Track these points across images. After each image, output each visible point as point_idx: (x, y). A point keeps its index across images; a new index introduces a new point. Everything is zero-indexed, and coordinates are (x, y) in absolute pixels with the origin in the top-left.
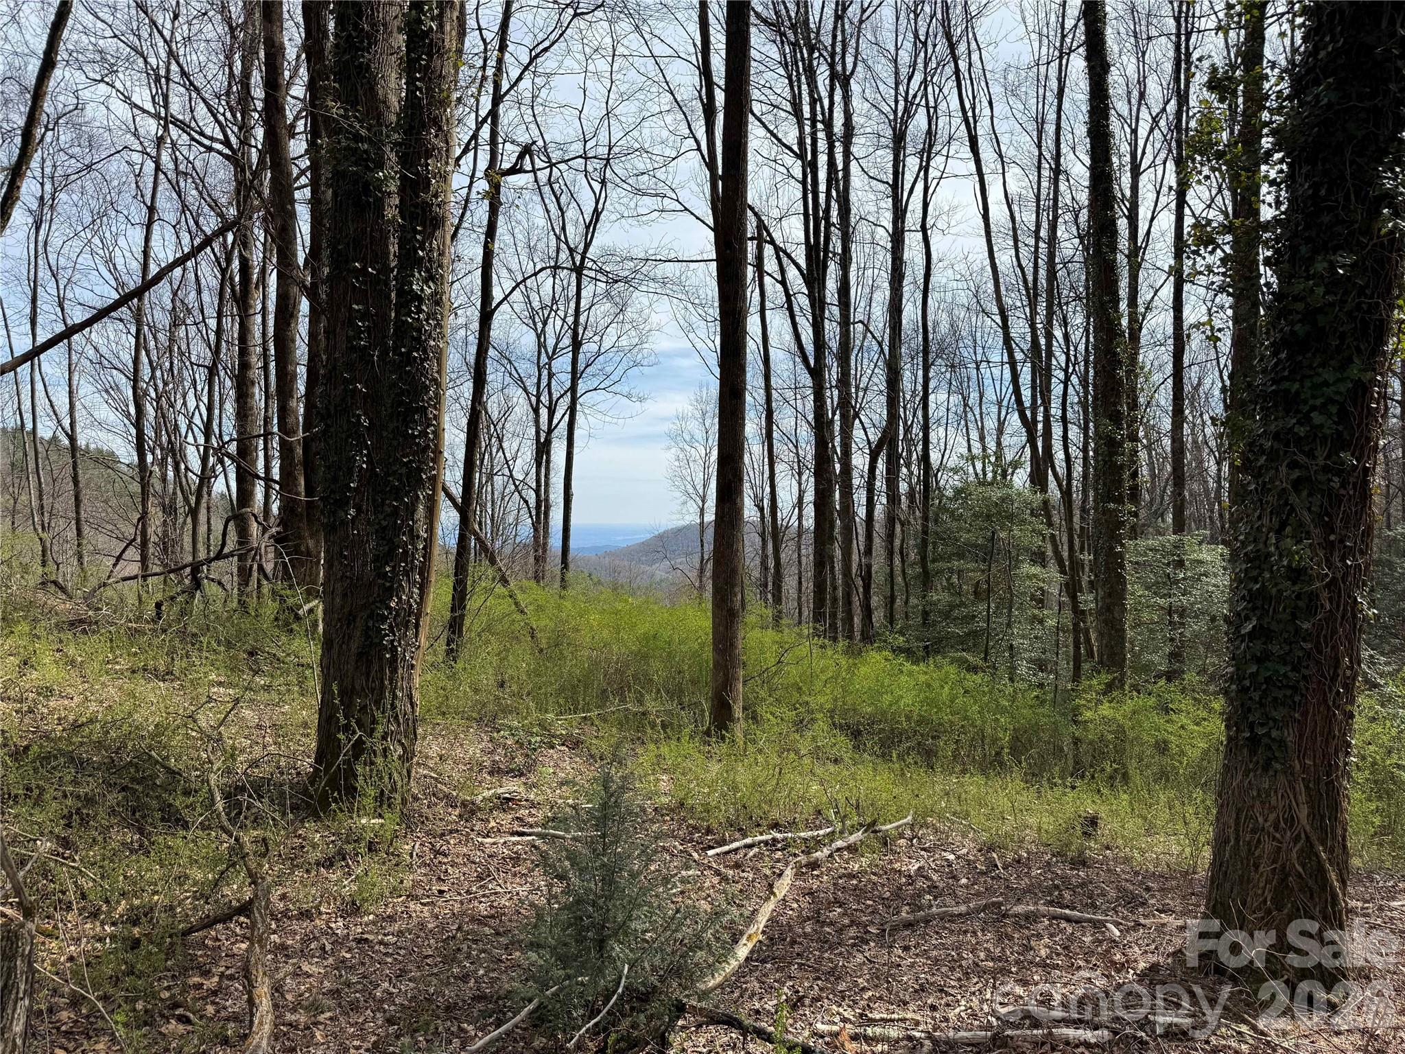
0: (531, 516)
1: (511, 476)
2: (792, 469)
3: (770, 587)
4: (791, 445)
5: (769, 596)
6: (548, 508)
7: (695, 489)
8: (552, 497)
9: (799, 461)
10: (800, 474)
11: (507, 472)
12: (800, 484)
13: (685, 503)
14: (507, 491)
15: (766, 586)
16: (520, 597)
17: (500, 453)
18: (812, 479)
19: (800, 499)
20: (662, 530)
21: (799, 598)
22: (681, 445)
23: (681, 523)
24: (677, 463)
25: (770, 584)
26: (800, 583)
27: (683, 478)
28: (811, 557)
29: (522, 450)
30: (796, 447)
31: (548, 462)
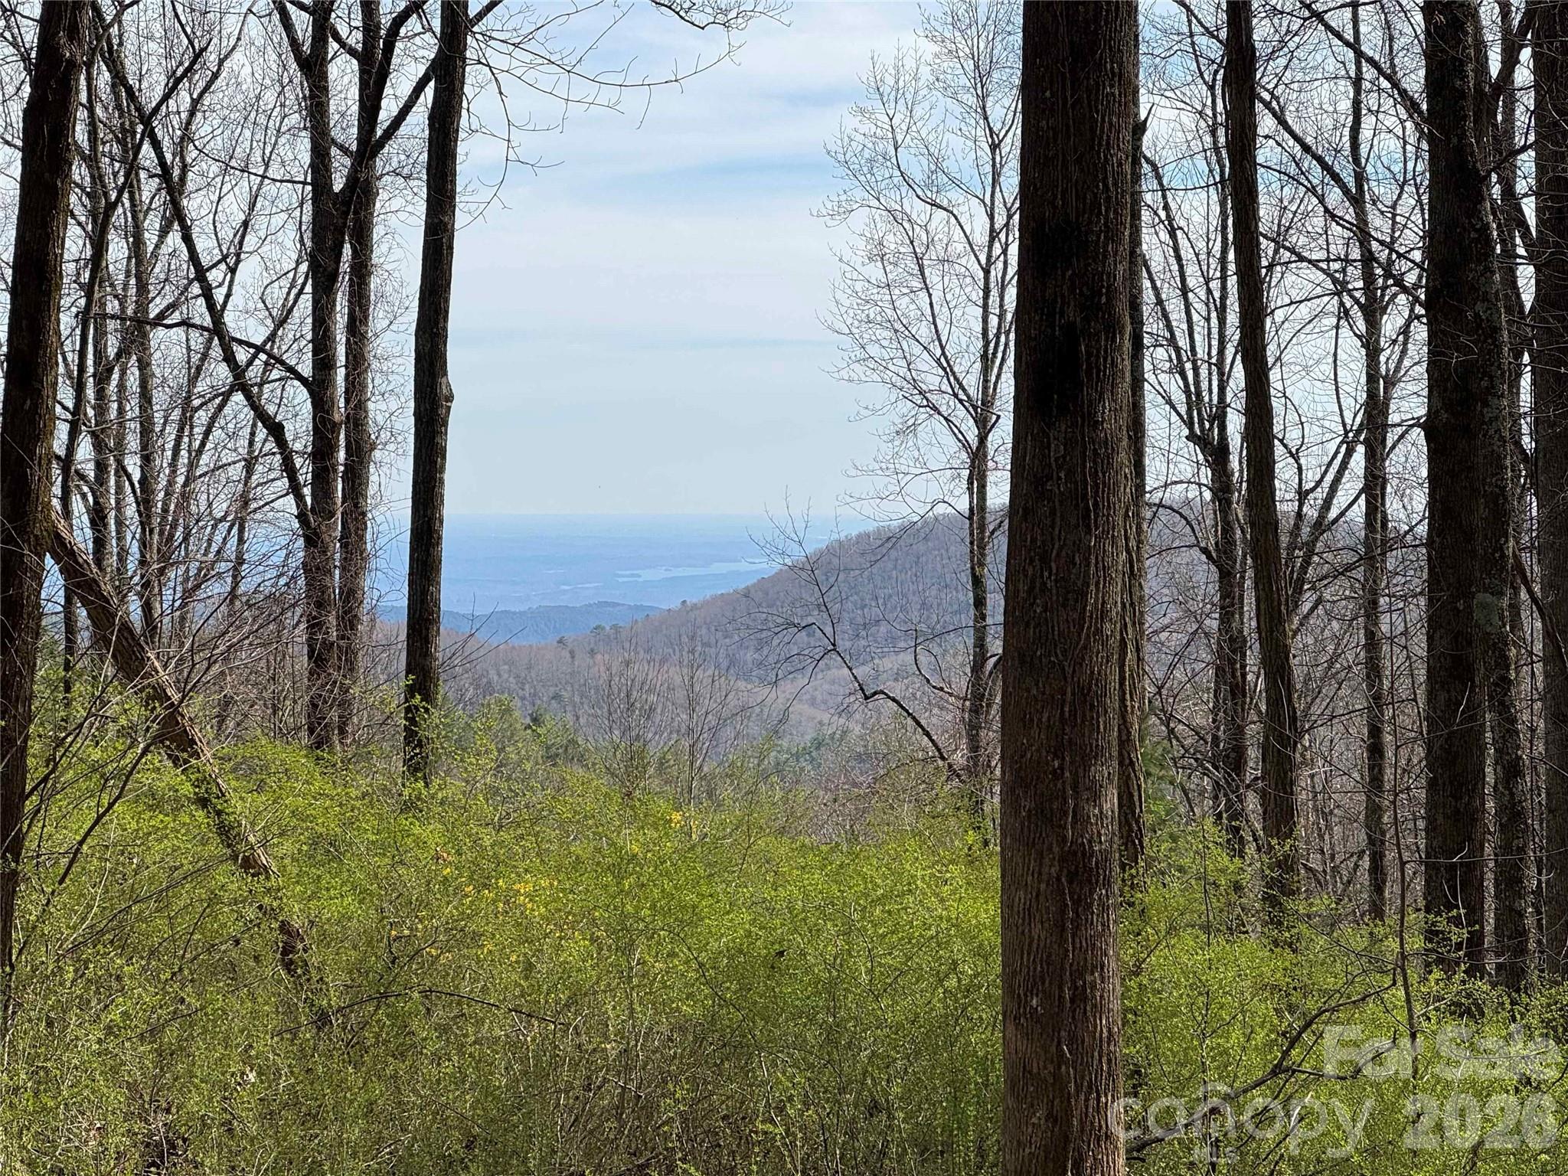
0: (295, 489)
1: (218, 329)
2: (1341, 288)
3: (1253, 767)
4: (1335, 196)
5: (1252, 803)
6: (360, 452)
7: (948, 371)
8: (377, 410)
9: (1368, 258)
10: (1373, 311)
11: (199, 311)
12: (1372, 351)
13: (908, 430)
14: (201, 387)
15: (1235, 760)
16: (240, 804)
17: (174, 239)
18: (1420, 332)
19: (1376, 409)
20: (817, 542)
21: (1374, 811)
22: (891, 200)
23: (895, 513)
24: (875, 272)
25: (1253, 753)
26: (1375, 750)
27: (900, 330)
28: (1420, 646)
29: (260, 223)
30: (1357, 200)
31: (362, 270)
